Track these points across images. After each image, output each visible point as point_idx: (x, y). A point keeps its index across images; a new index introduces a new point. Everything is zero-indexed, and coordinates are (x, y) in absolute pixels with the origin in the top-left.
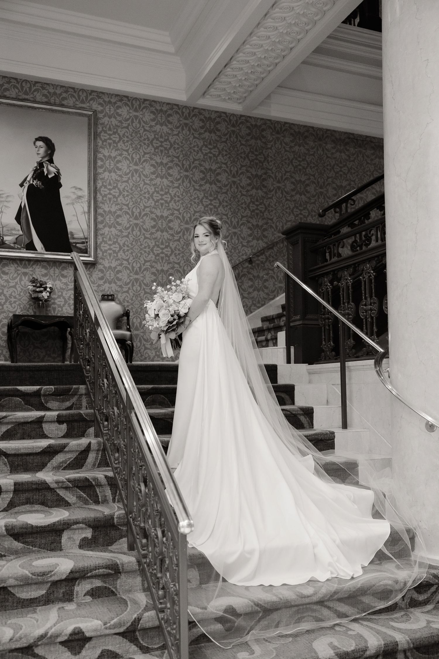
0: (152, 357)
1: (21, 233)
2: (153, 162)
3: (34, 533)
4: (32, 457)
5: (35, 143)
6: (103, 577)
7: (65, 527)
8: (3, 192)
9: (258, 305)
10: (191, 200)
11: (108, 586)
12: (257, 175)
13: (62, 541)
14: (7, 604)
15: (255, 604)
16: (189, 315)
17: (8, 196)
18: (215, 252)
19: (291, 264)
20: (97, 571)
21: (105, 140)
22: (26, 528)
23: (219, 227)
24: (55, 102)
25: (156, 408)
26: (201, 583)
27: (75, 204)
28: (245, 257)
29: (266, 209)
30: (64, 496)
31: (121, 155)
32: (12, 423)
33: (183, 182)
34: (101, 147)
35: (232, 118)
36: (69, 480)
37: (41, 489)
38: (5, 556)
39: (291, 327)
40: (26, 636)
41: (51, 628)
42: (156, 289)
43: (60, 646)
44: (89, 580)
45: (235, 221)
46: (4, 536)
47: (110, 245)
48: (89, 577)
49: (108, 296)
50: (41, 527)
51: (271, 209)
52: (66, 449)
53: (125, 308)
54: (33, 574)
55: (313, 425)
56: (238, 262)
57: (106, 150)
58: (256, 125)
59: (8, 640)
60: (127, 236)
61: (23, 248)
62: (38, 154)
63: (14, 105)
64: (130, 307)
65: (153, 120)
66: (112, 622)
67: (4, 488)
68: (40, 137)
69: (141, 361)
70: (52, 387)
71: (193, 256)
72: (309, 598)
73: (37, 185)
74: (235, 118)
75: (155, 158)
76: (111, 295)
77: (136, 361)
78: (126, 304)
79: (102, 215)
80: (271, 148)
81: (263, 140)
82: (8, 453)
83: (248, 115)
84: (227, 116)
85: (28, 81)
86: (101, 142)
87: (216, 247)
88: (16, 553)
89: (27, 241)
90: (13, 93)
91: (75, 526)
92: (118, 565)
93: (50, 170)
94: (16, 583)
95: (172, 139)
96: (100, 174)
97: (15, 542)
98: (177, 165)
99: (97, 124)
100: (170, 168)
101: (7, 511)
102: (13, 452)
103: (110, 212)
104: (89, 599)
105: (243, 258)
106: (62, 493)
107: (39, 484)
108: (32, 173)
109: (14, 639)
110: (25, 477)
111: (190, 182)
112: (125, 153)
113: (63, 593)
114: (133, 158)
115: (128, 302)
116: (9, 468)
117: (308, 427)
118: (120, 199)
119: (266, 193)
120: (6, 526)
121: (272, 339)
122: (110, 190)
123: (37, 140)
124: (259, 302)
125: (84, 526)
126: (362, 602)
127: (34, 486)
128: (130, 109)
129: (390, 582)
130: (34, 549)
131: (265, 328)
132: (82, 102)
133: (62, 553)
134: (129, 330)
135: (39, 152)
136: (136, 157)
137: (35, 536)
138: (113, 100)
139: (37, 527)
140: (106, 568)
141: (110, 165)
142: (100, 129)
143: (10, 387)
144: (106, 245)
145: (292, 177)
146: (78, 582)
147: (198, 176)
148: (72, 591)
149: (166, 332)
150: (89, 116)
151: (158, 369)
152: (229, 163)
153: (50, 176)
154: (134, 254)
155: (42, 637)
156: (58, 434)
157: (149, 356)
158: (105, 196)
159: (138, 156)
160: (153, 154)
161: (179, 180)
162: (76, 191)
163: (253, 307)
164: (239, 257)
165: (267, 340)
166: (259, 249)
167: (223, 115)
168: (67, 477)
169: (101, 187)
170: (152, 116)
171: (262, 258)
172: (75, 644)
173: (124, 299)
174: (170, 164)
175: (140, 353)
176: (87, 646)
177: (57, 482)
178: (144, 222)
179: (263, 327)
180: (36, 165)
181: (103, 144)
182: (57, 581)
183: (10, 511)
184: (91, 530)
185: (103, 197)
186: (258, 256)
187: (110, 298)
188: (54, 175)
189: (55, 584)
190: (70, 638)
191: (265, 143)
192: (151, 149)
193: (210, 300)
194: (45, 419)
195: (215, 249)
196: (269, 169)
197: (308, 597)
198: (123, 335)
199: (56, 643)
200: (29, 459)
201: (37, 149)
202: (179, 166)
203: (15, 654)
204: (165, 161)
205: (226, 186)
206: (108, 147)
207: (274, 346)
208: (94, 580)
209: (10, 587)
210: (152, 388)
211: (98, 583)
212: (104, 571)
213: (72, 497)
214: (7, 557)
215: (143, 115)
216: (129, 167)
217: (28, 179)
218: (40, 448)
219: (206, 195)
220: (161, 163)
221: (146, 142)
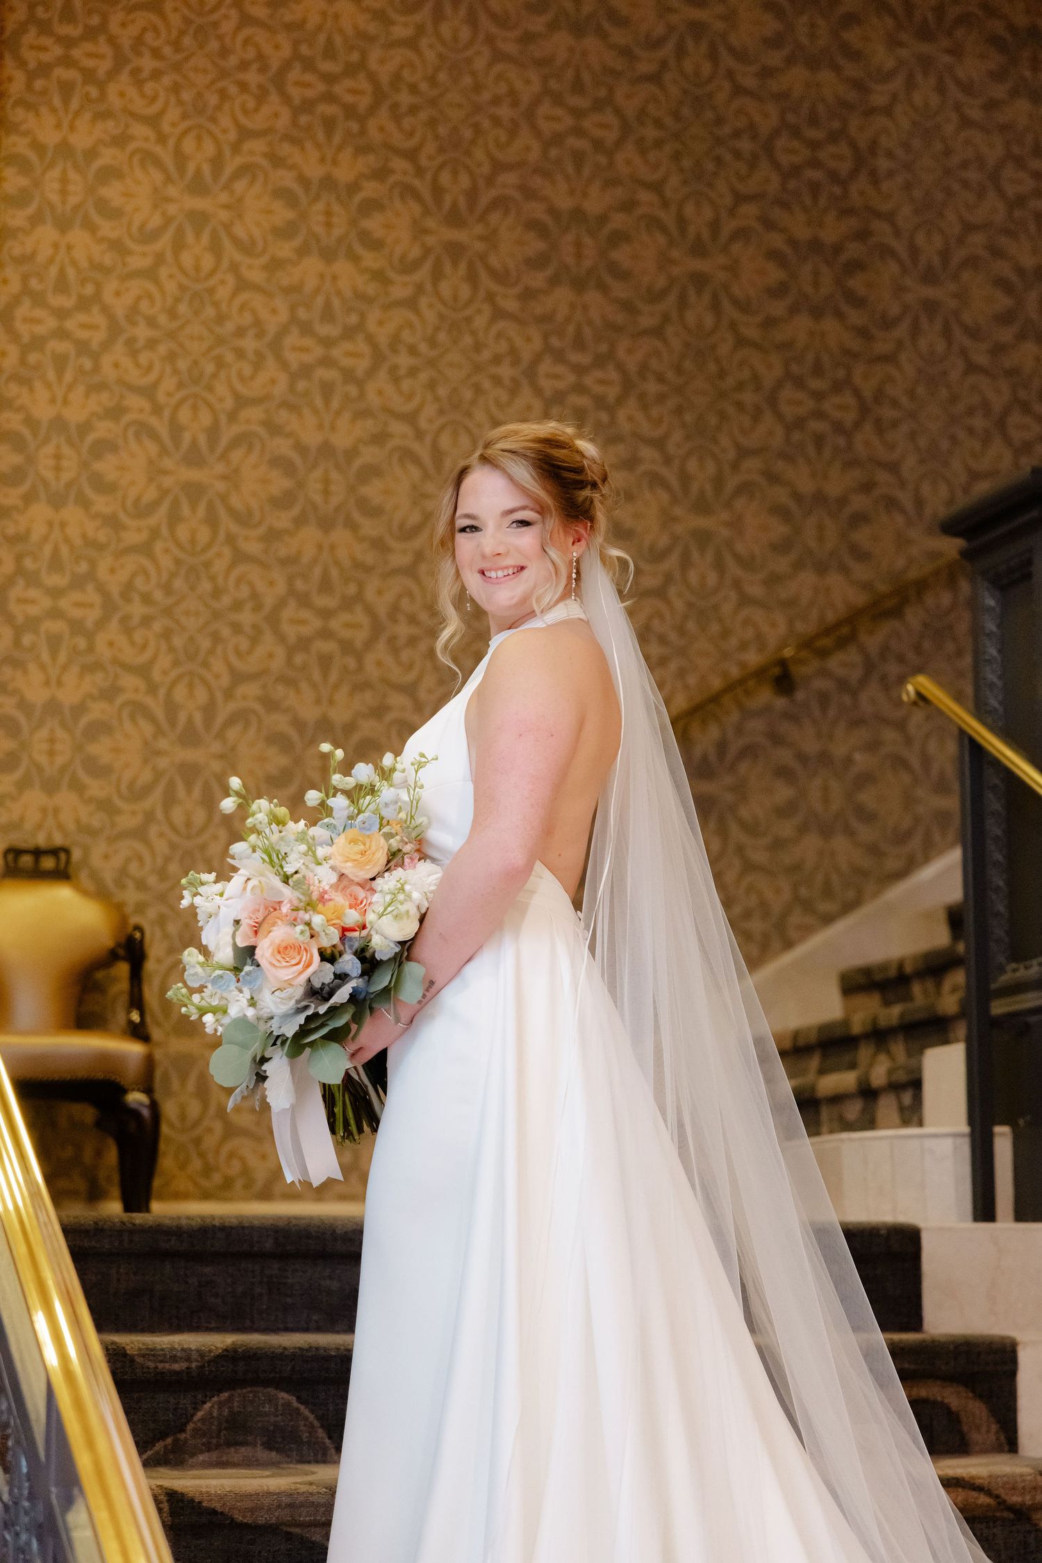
0: (261, 1177)
2: (286, 179)
9: (825, 907)
10: (478, 368)
12: (815, 245)
16: (425, 950)
18: (569, 610)
19: (992, 686)
21: (44, 70)
23: (593, 474)
25: (248, 1463)
28: (753, 658)
29: (864, 410)
31: (120, 141)
33: (437, 275)
34: (20, 102)
39: (997, 1023)
42: (243, 810)
45: (702, 474)
47: (56, 593)
49: (37, 853)
51: (887, 413)
53: (124, 919)
56: (717, 683)
57: (49, 119)
60: (146, 549)
64: (152, 913)
69: (206, 1196)
71: (445, 635)
75: (297, 157)
76: (54, 852)
77: (178, 1196)
78: (131, 896)
80: (888, 111)
81: (851, 70)
86: (20, 77)
87: (575, 584)
95: (383, 63)
98: (408, 191)
100: (370, 206)
103: (59, 425)
105: (742, 665)
111: (472, 278)
112: (139, 130)
114: (181, 159)
115: (141, 885)
118: (116, 362)
119: (864, 333)
121: (895, 1087)
122: (62, 314)
124: (828, 892)
131: (857, 1029)
134: (138, 1032)
136: (199, 154)
141: (64, 193)
142: (21, 13)
144: (33, 593)
145: (997, 253)
147: (513, 243)
149: (298, 1044)
151: (269, 1245)
152: (674, 181)
154: (178, 641)
157: (246, 1172)
159: (209, 148)
160: (287, 138)
161: (416, 265)
163: (796, 918)
164: (726, 656)
165: (868, 1093)
166: (831, 617)
171: (844, 663)
173: (123, 872)
174: (371, 189)
175: (202, 1155)
178: (233, 478)
179: (846, 1023)
181: (29, 87)
186: (823, 654)
187: (48, 863)
191: (859, 86)
192: (275, 114)
193: (539, 867)
195: (565, 596)
196: (878, 215)
198: (104, 1058)
202: (417, 196)
204: (344, 173)
205: (654, 297)
206: (57, 101)
207: (906, 1123)
210: (231, 1355)
216: (160, 199)
219: (555, 342)
220: (328, 183)
221: (252, 77)
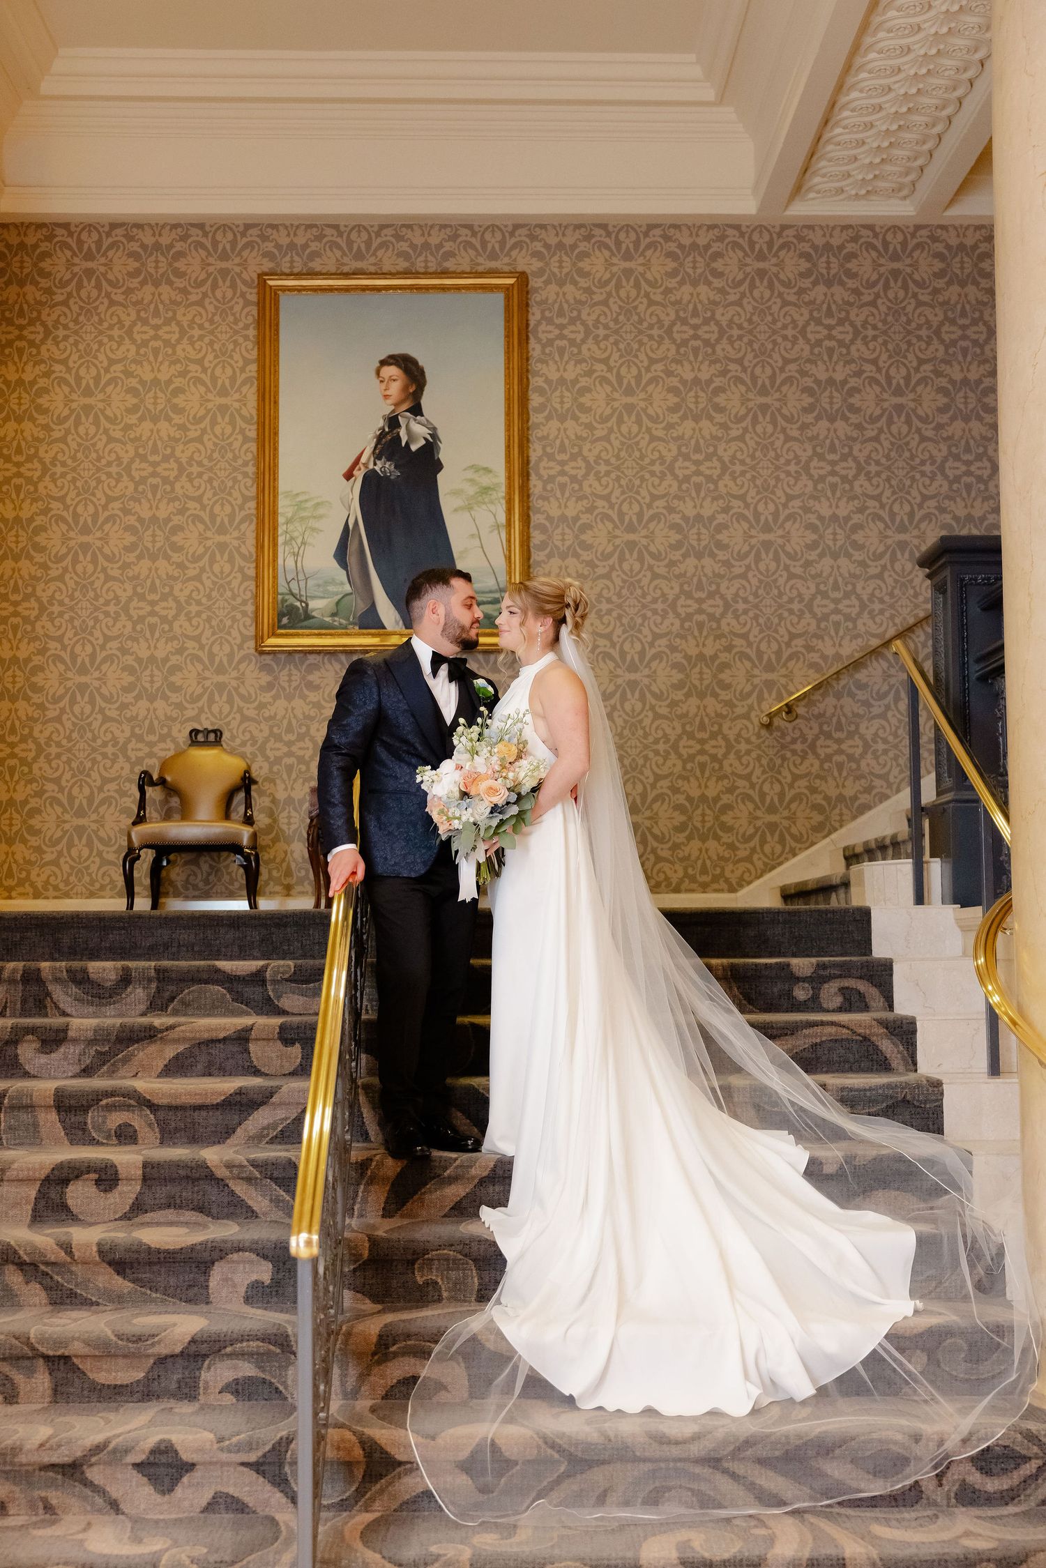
0: (674, 881)
1: (348, 588)
2: (674, 382)
3: (155, 1264)
4: (204, 1113)
5: (378, 373)
6: (259, 1358)
7: (216, 1255)
8: (306, 497)
10: (778, 468)
11: (268, 1377)
13: (211, 1285)
14: (72, 1390)
15: (546, 1443)
17: (318, 504)
20: (245, 1344)
21: (550, 342)
22: (138, 1252)
24: (426, 267)
26: (472, 1396)
27: (476, 508)
30: (243, 1197)
31: (589, 373)
32: (185, 1040)
34: (540, 360)
35: (889, 237)
36: (254, 1164)
37: (198, 1179)
38: (98, 1304)
40: (69, 1442)
41: (119, 1436)
43: (135, 1472)
44: (229, 1362)
45: (902, 511)
46: (96, 1264)
48: (230, 1356)
50: (167, 1252)
52: (273, 1100)
54: (119, 1337)
55: (915, 1064)
56: (911, 621)
57: (553, 367)
58: (962, 247)
59: (36, 1446)
60: (609, 576)
61: (354, 624)
62: (386, 397)
63: (331, 289)
65: (673, 274)
66: (235, 1440)
67: (122, 1173)
68: (391, 357)
70: (291, 963)
72: (680, 1447)
73: (385, 472)
74: (900, 237)
75: (679, 370)
79: (544, 530)
82: (155, 1102)
83: (936, 223)
84: (876, 235)
85: (365, 228)
86: (538, 348)
88: (119, 1300)
89: (362, 607)
90: (329, 261)
91: (235, 1256)
92: (287, 1336)
93: (414, 433)
94: (87, 1351)
95: (723, 316)
96: (538, 426)
97: (116, 1277)
98: (738, 380)
99: (527, 305)
100: (719, 390)
101: (129, 1219)
102: (165, 1101)
103: (563, 518)
104: (229, 1399)
105: (925, 610)
106: (239, 1189)
107: (192, 1168)
108: (373, 445)
109: (48, 1445)
110: (179, 1153)
111: (773, 421)
112: (599, 367)
113: (179, 1382)
114: (620, 378)
116: (158, 1135)
117: (901, 1068)
118: (590, 484)
120: (99, 1244)
122: (563, 463)
123: (383, 363)
125: (253, 1256)
126: (822, 1475)
127: (182, 1172)
128: (613, 254)
129: (899, 1437)
130: (154, 1295)
132: (493, 256)
133: (204, 1308)
135: (388, 393)
137: (155, 1268)
138: (568, 240)
139: (159, 1251)
140: (263, 1340)
141: (562, 403)
142: (538, 316)
143: (202, 963)
146: (207, 1362)
147: (795, 401)
148: (196, 1379)
150: (507, 289)
153: (414, 448)
154: (625, 621)
155: (98, 1449)
156: (282, 1066)
157: (667, 879)
158: (551, 479)
159: (634, 371)
160: (674, 361)
161: (743, 418)
162: (475, 476)
164: (916, 606)
167: (864, 232)
168: (252, 1156)
169: (540, 459)
170: (671, 265)
172: (162, 1470)
174: (719, 381)
176: (185, 1479)
177: (229, 1166)
178: (651, 537)
180: (381, 423)
181: (543, 352)
182: (166, 1357)
183: (136, 1220)
184: (270, 1266)
185: (545, 483)
188: (423, 442)
189: (162, 1361)
190: (152, 1459)
192: (667, 349)
194: (253, 1034)
197: (677, 1443)
199: (127, 1465)
200: (200, 1116)
201: (383, 386)
202: (744, 383)
203: (51, 1474)
204: (704, 376)
206: (557, 357)
208: (240, 1363)
209: (76, 1356)
211: (247, 1369)
212: (258, 1347)
213: (260, 1198)
214: (101, 1308)
215: (647, 264)
216: (610, 400)
217: (363, 460)
218: (220, 1094)
219: (819, 449)
220: (696, 381)
221: (655, 332)
